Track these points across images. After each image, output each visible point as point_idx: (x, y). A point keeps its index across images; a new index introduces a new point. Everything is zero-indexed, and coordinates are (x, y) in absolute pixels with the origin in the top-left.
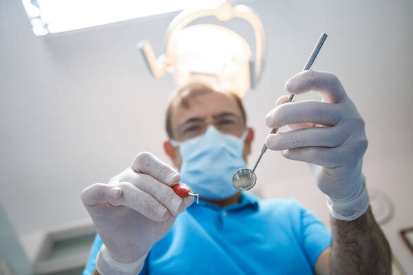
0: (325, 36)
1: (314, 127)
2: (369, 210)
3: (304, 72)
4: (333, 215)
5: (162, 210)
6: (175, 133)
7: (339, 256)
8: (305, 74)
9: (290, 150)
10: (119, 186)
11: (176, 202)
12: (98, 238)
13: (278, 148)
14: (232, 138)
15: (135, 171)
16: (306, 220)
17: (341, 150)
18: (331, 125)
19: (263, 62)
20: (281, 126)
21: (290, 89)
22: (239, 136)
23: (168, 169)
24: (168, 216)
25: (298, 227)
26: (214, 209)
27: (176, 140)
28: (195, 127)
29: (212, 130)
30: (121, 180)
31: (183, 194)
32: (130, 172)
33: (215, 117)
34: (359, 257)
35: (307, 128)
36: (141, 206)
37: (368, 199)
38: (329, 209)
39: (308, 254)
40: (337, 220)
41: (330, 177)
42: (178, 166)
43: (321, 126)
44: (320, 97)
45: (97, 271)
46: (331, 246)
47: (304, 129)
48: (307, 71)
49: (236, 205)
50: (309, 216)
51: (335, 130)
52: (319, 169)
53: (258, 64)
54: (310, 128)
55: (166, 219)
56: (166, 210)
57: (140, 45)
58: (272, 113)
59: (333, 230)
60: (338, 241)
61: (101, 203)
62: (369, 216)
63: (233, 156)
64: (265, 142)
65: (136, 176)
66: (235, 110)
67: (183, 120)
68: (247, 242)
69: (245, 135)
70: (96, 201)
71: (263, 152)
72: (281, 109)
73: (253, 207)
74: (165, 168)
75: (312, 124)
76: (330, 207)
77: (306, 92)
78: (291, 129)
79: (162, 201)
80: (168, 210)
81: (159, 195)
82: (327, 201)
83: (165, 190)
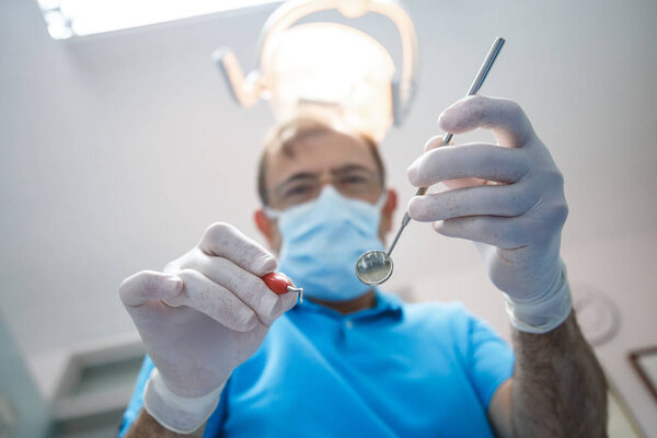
0: (501, 42)
1: (485, 184)
2: (572, 317)
3: (467, 98)
4: (514, 325)
5: (246, 314)
6: (273, 196)
7: (525, 389)
8: (470, 102)
9: (446, 221)
10: (180, 276)
11: (268, 300)
12: (148, 361)
13: (427, 217)
14: (361, 206)
15: (206, 253)
16: (476, 336)
17: (524, 221)
18: (509, 183)
19: (414, 84)
20: (431, 183)
21: (445, 125)
22: (373, 201)
23: (257, 249)
24: (256, 323)
25: (464, 347)
26: (332, 316)
27: (273, 207)
28: (304, 188)
29: (329, 193)
30: (183, 265)
31: (280, 289)
32: (197, 255)
33: (334, 172)
34: (555, 390)
35: (472, 187)
36: (213, 306)
37: (569, 301)
38: (508, 316)
40: (522, 333)
41: (509, 264)
42: (276, 248)
43: (495, 183)
45: (145, 411)
46: (513, 375)
47: (467, 188)
48: (473, 96)
49: (366, 311)
51: (516, 189)
52: (492, 251)
53: (405, 87)
54: (479, 186)
55: (253, 327)
56: (252, 313)
57: (217, 55)
58: (418, 163)
59: (515, 349)
60: (522, 365)
61: (151, 303)
62: (571, 327)
63: (362, 233)
64: (408, 209)
65: (206, 259)
66: (367, 161)
67: (285, 177)
68: (383, 368)
69: (382, 201)
70: (142, 299)
71: (404, 225)
72: (432, 156)
73: (395, 315)
74: (252, 247)
75: (482, 181)
76: (511, 313)
77: (470, 129)
78: (448, 189)
79: (247, 300)
80: (256, 314)
81: (242, 289)
82: (506, 303)
83: (251, 283)
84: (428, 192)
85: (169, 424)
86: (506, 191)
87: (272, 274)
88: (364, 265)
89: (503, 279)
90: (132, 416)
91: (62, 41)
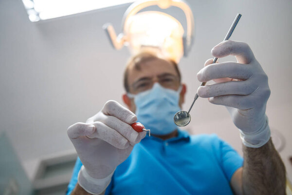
0: (240, 16)
1: (231, 81)
2: (270, 141)
3: (224, 41)
4: (245, 144)
5: (124, 141)
6: (131, 88)
7: (249, 173)
8: (226, 43)
9: (215, 97)
10: (94, 124)
11: (134, 135)
13: (206, 96)
15: (105, 114)
16: (224, 149)
17: (251, 97)
18: (244, 80)
19: (192, 38)
20: (208, 80)
21: (215, 54)
22: (176, 90)
23: (128, 112)
25: (218, 154)
26: (159, 141)
27: (131, 93)
28: (145, 84)
29: (157, 86)
30: (95, 120)
31: (139, 130)
32: (101, 115)
33: (159, 77)
35: (227, 82)
36: (110, 138)
37: (269, 133)
38: (241, 140)
39: (226, 172)
40: (248, 148)
41: (243, 116)
43: (236, 80)
44: (236, 60)
45: (79, 185)
46: (243, 166)
47: (225, 83)
48: (227, 41)
49: (174, 138)
50: (226, 146)
51: (247, 83)
52: (235, 111)
53: (189, 39)
54: (229, 82)
55: (127, 147)
56: (127, 141)
57: (105, 27)
58: (202, 71)
59: (244, 154)
60: (248, 162)
61: (82, 137)
62: (270, 145)
63: (172, 104)
64: (197, 92)
65: (105, 117)
67: (136, 79)
68: (182, 164)
69: (180, 89)
70: (77, 135)
71: (195, 99)
72: (208, 68)
74: (126, 111)
75: (231, 79)
76: (243, 139)
77: (226, 55)
78: (215, 83)
79: (124, 135)
80: (129, 141)
81: (122, 130)
82: (240, 134)
83: (126, 127)
84: (207, 84)
85: (89, 191)
86: (242, 84)
87: (135, 123)
88: (178, 117)
89: (240, 123)
90: (72, 187)
91: (35, 22)
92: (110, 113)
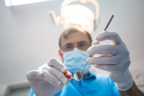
0: (113, 16)
5: (59, 83)
11: (65, 80)
18: (115, 55)
21: (97, 39)
23: (63, 66)
28: (70, 47)
31: (68, 77)
36: (51, 80)
41: (115, 76)
43: (110, 55)
48: (105, 31)
56: (61, 83)
57: (50, 12)
73: (94, 78)
74: (61, 65)
77: (104, 40)
79: (60, 79)
80: (62, 83)
83: (61, 75)
91: (9, 7)
92: (52, 66)
